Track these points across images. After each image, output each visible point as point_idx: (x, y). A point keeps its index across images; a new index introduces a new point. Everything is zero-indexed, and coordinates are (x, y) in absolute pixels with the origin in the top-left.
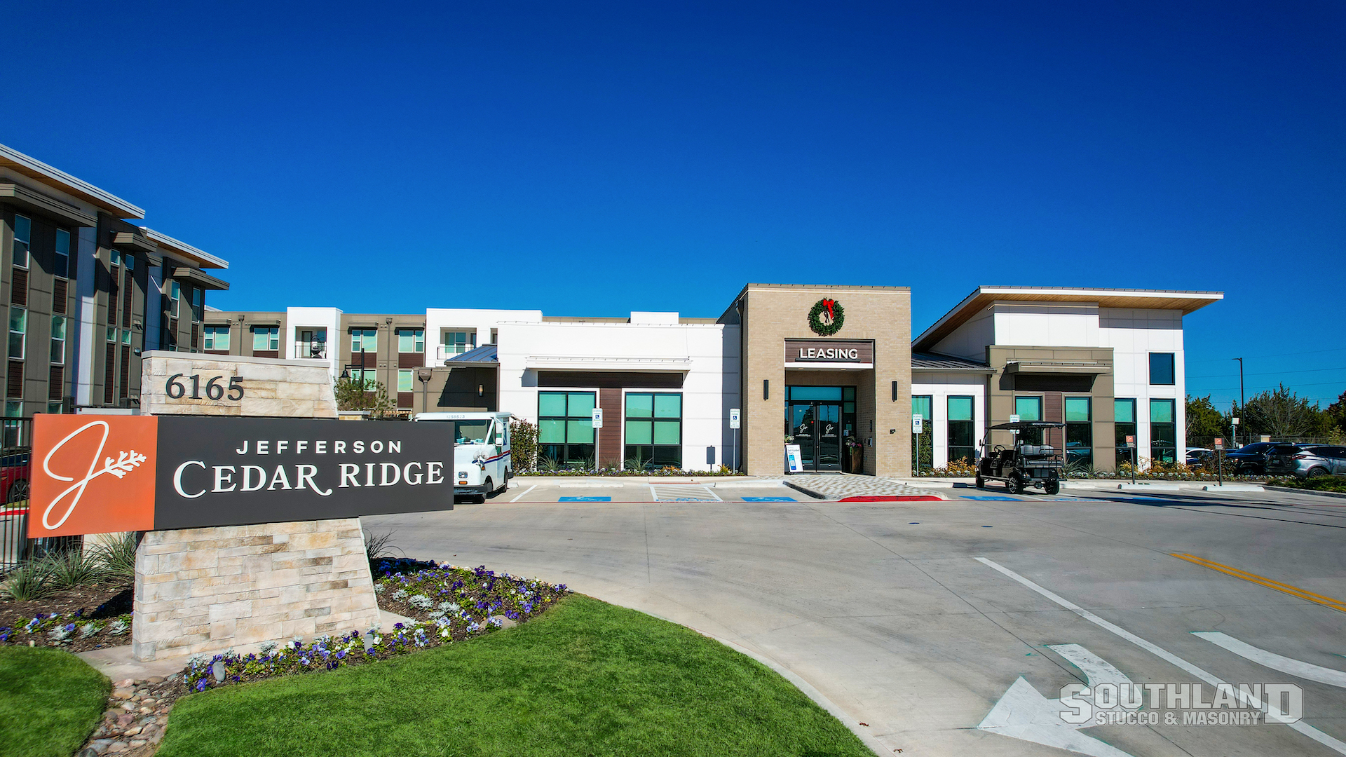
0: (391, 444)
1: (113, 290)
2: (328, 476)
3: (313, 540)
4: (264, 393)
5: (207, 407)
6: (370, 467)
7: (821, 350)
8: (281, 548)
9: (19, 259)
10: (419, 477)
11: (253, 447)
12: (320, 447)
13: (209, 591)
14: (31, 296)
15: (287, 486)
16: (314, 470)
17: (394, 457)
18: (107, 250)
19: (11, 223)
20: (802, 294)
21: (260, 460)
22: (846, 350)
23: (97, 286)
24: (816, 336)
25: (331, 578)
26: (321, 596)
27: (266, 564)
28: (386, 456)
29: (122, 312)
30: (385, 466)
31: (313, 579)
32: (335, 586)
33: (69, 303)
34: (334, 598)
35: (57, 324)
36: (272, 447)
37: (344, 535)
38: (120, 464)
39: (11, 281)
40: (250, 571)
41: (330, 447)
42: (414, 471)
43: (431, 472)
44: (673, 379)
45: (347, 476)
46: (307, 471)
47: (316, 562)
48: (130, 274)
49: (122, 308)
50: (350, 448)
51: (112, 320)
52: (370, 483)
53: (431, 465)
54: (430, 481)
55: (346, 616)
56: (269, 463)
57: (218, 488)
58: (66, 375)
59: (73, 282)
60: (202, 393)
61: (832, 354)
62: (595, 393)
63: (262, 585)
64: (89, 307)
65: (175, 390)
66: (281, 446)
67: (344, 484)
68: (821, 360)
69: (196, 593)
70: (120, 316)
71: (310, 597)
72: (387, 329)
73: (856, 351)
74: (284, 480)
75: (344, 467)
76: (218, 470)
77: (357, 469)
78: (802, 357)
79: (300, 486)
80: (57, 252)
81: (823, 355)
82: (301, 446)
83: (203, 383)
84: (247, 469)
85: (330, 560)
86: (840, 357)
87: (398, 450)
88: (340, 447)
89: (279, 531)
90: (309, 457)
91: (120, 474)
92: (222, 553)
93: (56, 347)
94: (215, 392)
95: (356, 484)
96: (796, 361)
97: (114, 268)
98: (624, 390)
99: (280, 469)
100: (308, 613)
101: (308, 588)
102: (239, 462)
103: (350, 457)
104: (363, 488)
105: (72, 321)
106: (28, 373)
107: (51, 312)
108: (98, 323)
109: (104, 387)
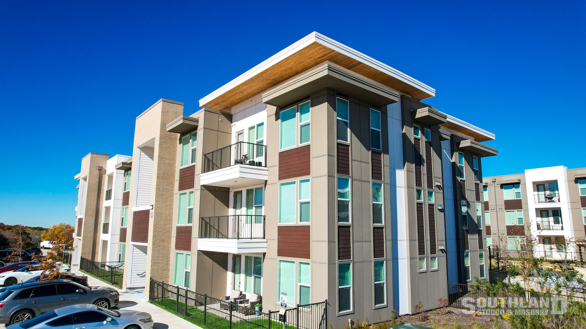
9: (342, 135)
14: (354, 166)
18: (410, 125)
29: (426, 176)
33: (386, 172)
35: (376, 189)
39: (336, 155)
48: (429, 144)
49: (426, 173)
51: (419, 183)
58: (387, 235)
64: (401, 176)
70: (424, 179)
80: (372, 128)
93: (377, 210)
97: (417, 140)
105: (388, 187)
106: (355, 235)
107: (371, 180)
108: (409, 187)
109: (417, 241)
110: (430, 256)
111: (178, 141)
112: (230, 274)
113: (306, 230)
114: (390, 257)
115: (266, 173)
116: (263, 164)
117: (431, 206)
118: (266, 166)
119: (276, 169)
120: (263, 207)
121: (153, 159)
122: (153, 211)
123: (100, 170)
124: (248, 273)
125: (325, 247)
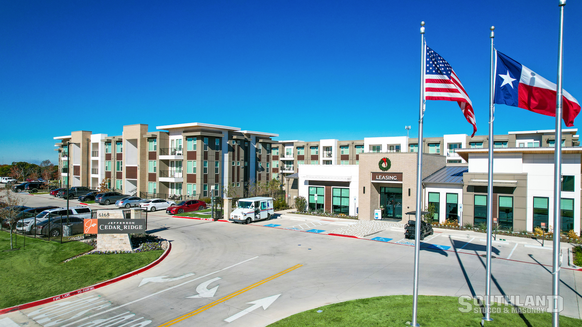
0: (133, 223)
1: (233, 151)
2: (122, 226)
3: (120, 237)
4: (112, 215)
5: (104, 218)
6: (129, 226)
7: (384, 176)
8: (115, 237)
9: (205, 148)
10: (138, 228)
11: (110, 223)
12: (121, 223)
13: (105, 242)
14: (209, 157)
15: (115, 229)
16: (120, 226)
17: (133, 225)
18: (231, 140)
19: (203, 140)
20: (377, 156)
21: (111, 225)
22: (393, 176)
23: (229, 150)
24: (381, 171)
25: (123, 242)
26: (122, 245)
27: (113, 239)
28: (132, 224)
29: (237, 157)
30: (131, 226)
31: (120, 242)
32: (124, 243)
33: (220, 157)
34: (124, 245)
35: (217, 163)
36: (113, 223)
37: (125, 236)
38: (93, 225)
39: (203, 155)
40: (111, 240)
41: (122, 223)
42: (137, 227)
43: (140, 227)
44: (347, 184)
45: (125, 227)
46: (118, 226)
47: (121, 240)
48: (239, 146)
49: (237, 156)
50: (125, 223)
51: (233, 159)
52: (129, 229)
53: (140, 226)
54: (140, 228)
55: (126, 248)
56: (113, 225)
57: (105, 229)
58: (220, 176)
59: (221, 151)
60: (104, 216)
61: (387, 178)
62: (324, 187)
63: (113, 242)
64: (227, 156)
65: (100, 215)
66: (114, 223)
67: (125, 229)
68: (383, 180)
69: (104, 242)
70: (236, 158)
71: (120, 245)
72: (352, 146)
73: (396, 177)
74: (115, 228)
75: (125, 226)
76: (105, 226)
77: (127, 226)
78: (377, 178)
79: (118, 229)
80: (216, 144)
81: (384, 178)
82: (118, 223)
83: (104, 214)
84: (109, 226)
85: (123, 240)
86: (390, 179)
87: (134, 223)
88: (124, 223)
89: (115, 235)
90: (119, 224)
91: (93, 226)
92: (107, 237)
93: (217, 170)
94: (105, 215)
95: (127, 229)
96: (376, 180)
97: (234, 146)
98: (332, 187)
99: (114, 226)
100: (120, 247)
101: (120, 243)
102: (109, 225)
103: (126, 224)
104: (128, 229)
105: (221, 162)
106: (209, 177)
107: (215, 160)
108: (229, 161)
109: (232, 178)
110: (236, 182)
111: (147, 140)
112: (170, 189)
113: (195, 175)
114: (221, 183)
115: (183, 157)
116: (182, 154)
117: (238, 167)
118: (183, 155)
119: (186, 156)
120: (182, 168)
121: (137, 147)
122: (139, 167)
123: (88, 140)
124: (177, 188)
125: (200, 180)
